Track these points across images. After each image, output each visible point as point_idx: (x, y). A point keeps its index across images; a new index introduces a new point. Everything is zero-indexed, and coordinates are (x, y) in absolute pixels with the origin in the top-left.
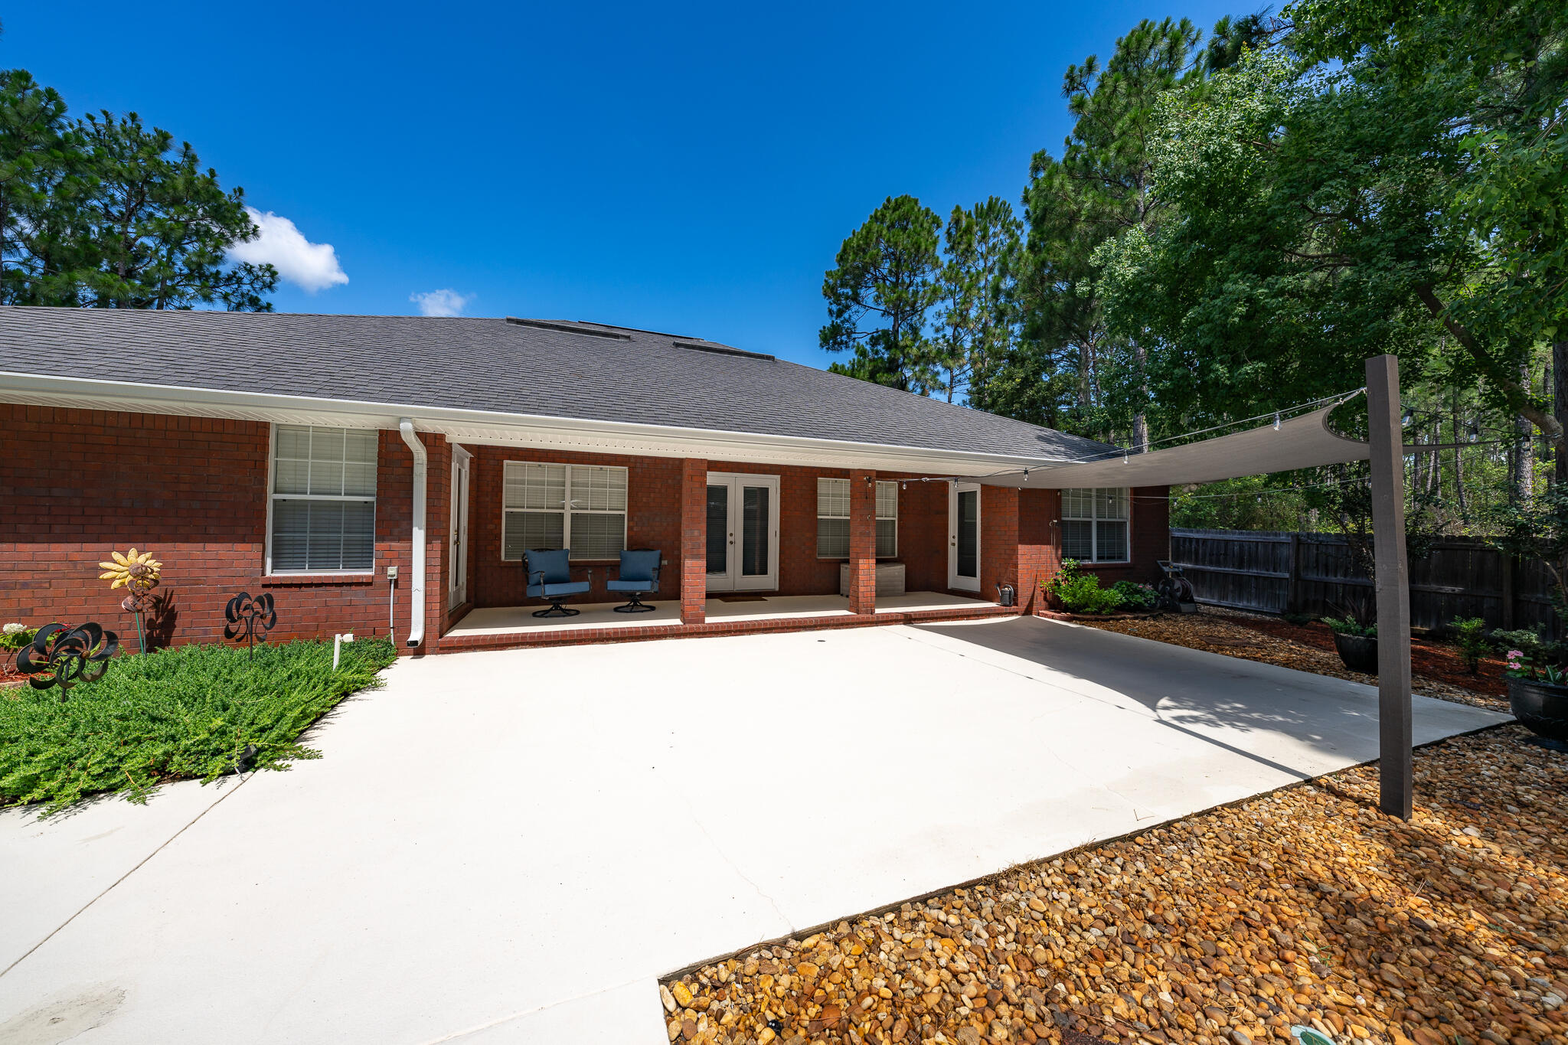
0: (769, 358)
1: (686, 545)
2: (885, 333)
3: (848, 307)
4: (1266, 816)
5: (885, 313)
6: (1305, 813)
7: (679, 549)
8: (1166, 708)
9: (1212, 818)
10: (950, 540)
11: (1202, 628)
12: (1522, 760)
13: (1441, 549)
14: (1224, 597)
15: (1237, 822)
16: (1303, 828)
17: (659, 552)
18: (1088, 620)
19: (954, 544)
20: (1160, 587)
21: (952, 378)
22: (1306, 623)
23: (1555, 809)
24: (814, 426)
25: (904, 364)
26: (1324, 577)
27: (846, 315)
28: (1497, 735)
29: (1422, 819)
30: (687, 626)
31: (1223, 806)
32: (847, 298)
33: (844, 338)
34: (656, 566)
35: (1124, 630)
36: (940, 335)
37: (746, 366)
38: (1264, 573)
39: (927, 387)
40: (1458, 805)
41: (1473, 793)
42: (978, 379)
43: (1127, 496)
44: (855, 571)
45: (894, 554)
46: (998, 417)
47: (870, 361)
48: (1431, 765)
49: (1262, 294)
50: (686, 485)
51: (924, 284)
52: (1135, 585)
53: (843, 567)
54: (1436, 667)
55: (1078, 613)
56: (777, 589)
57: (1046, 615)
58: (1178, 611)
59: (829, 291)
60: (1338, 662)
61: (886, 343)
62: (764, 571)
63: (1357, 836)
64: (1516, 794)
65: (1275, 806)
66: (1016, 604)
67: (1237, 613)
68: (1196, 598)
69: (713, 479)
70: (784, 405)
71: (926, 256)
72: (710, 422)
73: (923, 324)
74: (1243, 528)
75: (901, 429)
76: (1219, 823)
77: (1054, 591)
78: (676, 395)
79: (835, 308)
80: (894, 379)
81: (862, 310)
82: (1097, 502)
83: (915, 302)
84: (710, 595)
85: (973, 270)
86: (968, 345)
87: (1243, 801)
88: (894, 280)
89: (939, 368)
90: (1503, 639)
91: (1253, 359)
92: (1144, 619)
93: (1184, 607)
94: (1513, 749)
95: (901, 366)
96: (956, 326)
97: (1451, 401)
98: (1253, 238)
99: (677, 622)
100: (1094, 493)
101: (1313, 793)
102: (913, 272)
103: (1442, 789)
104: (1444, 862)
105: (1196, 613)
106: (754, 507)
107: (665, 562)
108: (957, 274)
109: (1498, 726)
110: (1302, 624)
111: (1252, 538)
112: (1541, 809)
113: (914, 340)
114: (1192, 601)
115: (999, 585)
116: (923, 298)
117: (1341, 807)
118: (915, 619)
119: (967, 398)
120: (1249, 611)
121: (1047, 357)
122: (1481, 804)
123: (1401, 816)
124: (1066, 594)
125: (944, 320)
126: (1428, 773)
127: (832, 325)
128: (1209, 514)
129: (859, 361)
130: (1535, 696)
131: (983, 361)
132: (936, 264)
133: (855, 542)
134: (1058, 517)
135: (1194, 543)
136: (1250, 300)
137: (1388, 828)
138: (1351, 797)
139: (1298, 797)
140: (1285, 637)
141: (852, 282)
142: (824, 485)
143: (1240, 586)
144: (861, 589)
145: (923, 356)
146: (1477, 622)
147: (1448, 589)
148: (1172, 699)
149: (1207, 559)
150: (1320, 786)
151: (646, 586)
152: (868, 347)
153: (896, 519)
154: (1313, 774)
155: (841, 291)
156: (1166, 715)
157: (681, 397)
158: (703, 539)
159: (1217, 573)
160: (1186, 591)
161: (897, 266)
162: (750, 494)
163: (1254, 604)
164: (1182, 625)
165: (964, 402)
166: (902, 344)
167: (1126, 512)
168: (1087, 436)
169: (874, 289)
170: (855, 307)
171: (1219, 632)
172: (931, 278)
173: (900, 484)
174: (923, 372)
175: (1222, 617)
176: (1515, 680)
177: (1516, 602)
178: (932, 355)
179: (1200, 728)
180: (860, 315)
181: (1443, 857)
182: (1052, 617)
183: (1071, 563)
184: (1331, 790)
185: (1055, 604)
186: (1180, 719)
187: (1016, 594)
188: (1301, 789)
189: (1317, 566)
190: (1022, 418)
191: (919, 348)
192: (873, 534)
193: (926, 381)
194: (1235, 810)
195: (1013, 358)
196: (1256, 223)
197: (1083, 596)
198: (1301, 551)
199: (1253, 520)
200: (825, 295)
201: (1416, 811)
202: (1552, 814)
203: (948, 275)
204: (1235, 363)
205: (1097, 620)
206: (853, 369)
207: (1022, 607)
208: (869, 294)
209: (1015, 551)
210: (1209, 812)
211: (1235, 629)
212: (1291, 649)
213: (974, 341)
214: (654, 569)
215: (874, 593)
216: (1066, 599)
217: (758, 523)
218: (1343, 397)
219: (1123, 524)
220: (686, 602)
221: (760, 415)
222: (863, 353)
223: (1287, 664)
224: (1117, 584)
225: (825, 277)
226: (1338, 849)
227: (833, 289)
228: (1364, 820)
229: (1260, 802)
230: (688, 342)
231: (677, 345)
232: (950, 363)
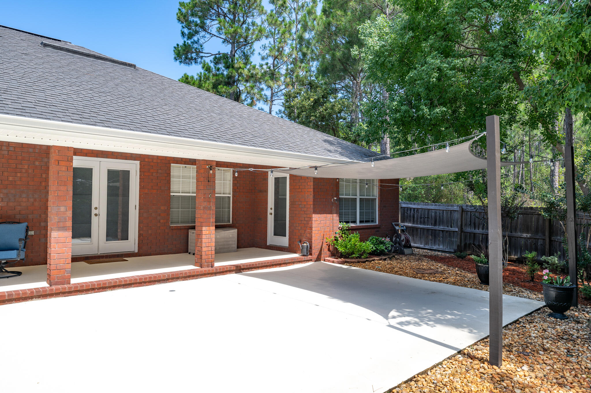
0: (130, 65)
1: (53, 219)
2: (225, 56)
3: (197, 32)
4: (439, 376)
5: (225, 41)
6: (457, 371)
7: (46, 221)
8: (394, 317)
9: (413, 383)
10: (269, 211)
11: (414, 264)
12: (547, 326)
13: (522, 214)
14: (427, 243)
15: (425, 383)
16: (455, 380)
17: (25, 224)
18: (353, 262)
19: (271, 214)
20: (394, 239)
21: (272, 94)
22: (465, 257)
23: (557, 350)
24: (168, 126)
25: (238, 80)
26: (473, 230)
27: (195, 38)
28: (539, 314)
29: (506, 366)
30: (54, 287)
31: (418, 375)
32: (196, 25)
33: (194, 55)
34: (23, 236)
35: (373, 268)
36: (264, 62)
37: (110, 70)
38: (446, 229)
39: (255, 99)
40: (521, 355)
41: (527, 347)
42: (289, 97)
43: (377, 183)
44: (199, 236)
45: (229, 221)
46: (301, 126)
47: (214, 75)
48: (512, 334)
49: (445, 67)
50: (53, 169)
51: (253, 24)
52: (380, 238)
53: (191, 232)
54: (518, 278)
55: (348, 258)
56: (136, 251)
57: (329, 261)
58: (402, 253)
59: (182, 17)
60: (477, 280)
61: (226, 63)
62: (125, 237)
63: (479, 380)
64: (543, 345)
65: (443, 369)
66: (311, 254)
67: (433, 253)
68: (412, 244)
69: (78, 162)
70: (142, 107)
71: (255, 5)
72: (76, 117)
73: (252, 53)
74: (436, 202)
75: (235, 131)
76: (416, 385)
77: (334, 245)
78: (43, 90)
79: (186, 31)
80: (231, 91)
81: (208, 36)
82: (360, 186)
83: (247, 37)
84: (75, 259)
85: (287, 19)
86: (283, 71)
87: (428, 369)
88: (232, 17)
89: (263, 86)
90: (545, 261)
91: (441, 104)
92: (385, 260)
93: (407, 251)
94: (544, 321)
95: (236, 81)
96: (276, 58)
97: (528, 133)
98: (440, 33)
99: (44, 284)
100: (358, 181)
101: (461, 359)
102: (246, 14)
103: (515, 347)
104: (513, 387)
105: (412, 254)
106: (117, 184)
107: (31, 233)
108: (276, 21)
109: (539, 309)
110: (462, 258)
111: (441, 208)
112: (551, 351)
113: (246, 64)
114: (410, 247)
115: (300, 242)
116: (253, 34)
117: (473, 365)
118: (243, 269)
119: (283, 109)
120: (439, 251)
121: (333, 86)
122: (530, 352)
123: (497, 365)
124: (341, 246)
125: (267, 51)
126: (510, 338)
127: (184, 45)
128: (420, 193)
129: (205, 75)
130: (552, 292)
131: (293, 85)
132: (262, 12)
133: (199, 214)
134: (337, 195)
135: (412, 211)
136: (439, 69)
137: (492, 373)
138: (478, 358)
139: (454, 362)
140: (454, 266)
141: (200, 14)
142: (176, 170)
143: (434, 235)
144: (204, 249)
145: (252, 76)
146: (534, 254)
147: (525, 235)
148: (398, 311)
149: (419, 221)
150: (465, 354)
151: (12, 255)
152: (212, 65)
153: (231, 196)
154: (461, 348)
155: (191, 19)
156: (393, 322)
157: (49, 92)
158: (70, 214)
159: (423, 229)
160: (408, 241)
161: (234, 8)
162: (112, 175)
163: (441, 247)
164: (405, 263)
165: (280, 111)
166: (236, 66)
167: (376, 193)
168: (355, 142)
169: (216, 22)
170: (202, 33)
171: (423, 265)
172: (258, 21)
173: (234, 172)
174: (252, 88)
175: (425, 256)
176: (545, 285)
177: (551, 241)
178: (259, 76)
179: (411, 328)
180: (206, 39)
181: (513, 384)
182: (333, 262)
183: (345, 225)
184: (470, 356)
185: (335, 254)
186: (401, 323)
187: (311, 248)
188: (456, 357)
189: (471, 224)
190: (317, 127)
191: (249, 70)
192: (213, 208)
193: (254, 94)
194: (424, 376)
195: (312, 86)
196: (442, 25)
197: (351, 248)
198: (464, 215)
199: (442, 196)
200: (179, 20)
201: (504, 361)
202: (555, 353)
203: (270, 20)
204: (432, 106)
205: (358, 262)
206: (200, 80)
207: (315, 256)
208: (213, 25)
209: (311, 218)
210: (411, 380)
211: (431, 263)
212: (457, 274)
213: (287, 70)
214: (20, 240)
215: (214, 252)
216: (341, 249)
217: (120, 198)
218: (477, 136)
219: (374, 200)
220: (53, 267)
221: (123, 113)
222: (208, 69)
223: (454, 284)
224: (371, 238)
225: (178, 6)
226: (470, 389)
227: (185, 16)
228: (482, 370)
229: (437, 368)
230: (57, 44)
231: (45, 45)
232: (271, 83)
